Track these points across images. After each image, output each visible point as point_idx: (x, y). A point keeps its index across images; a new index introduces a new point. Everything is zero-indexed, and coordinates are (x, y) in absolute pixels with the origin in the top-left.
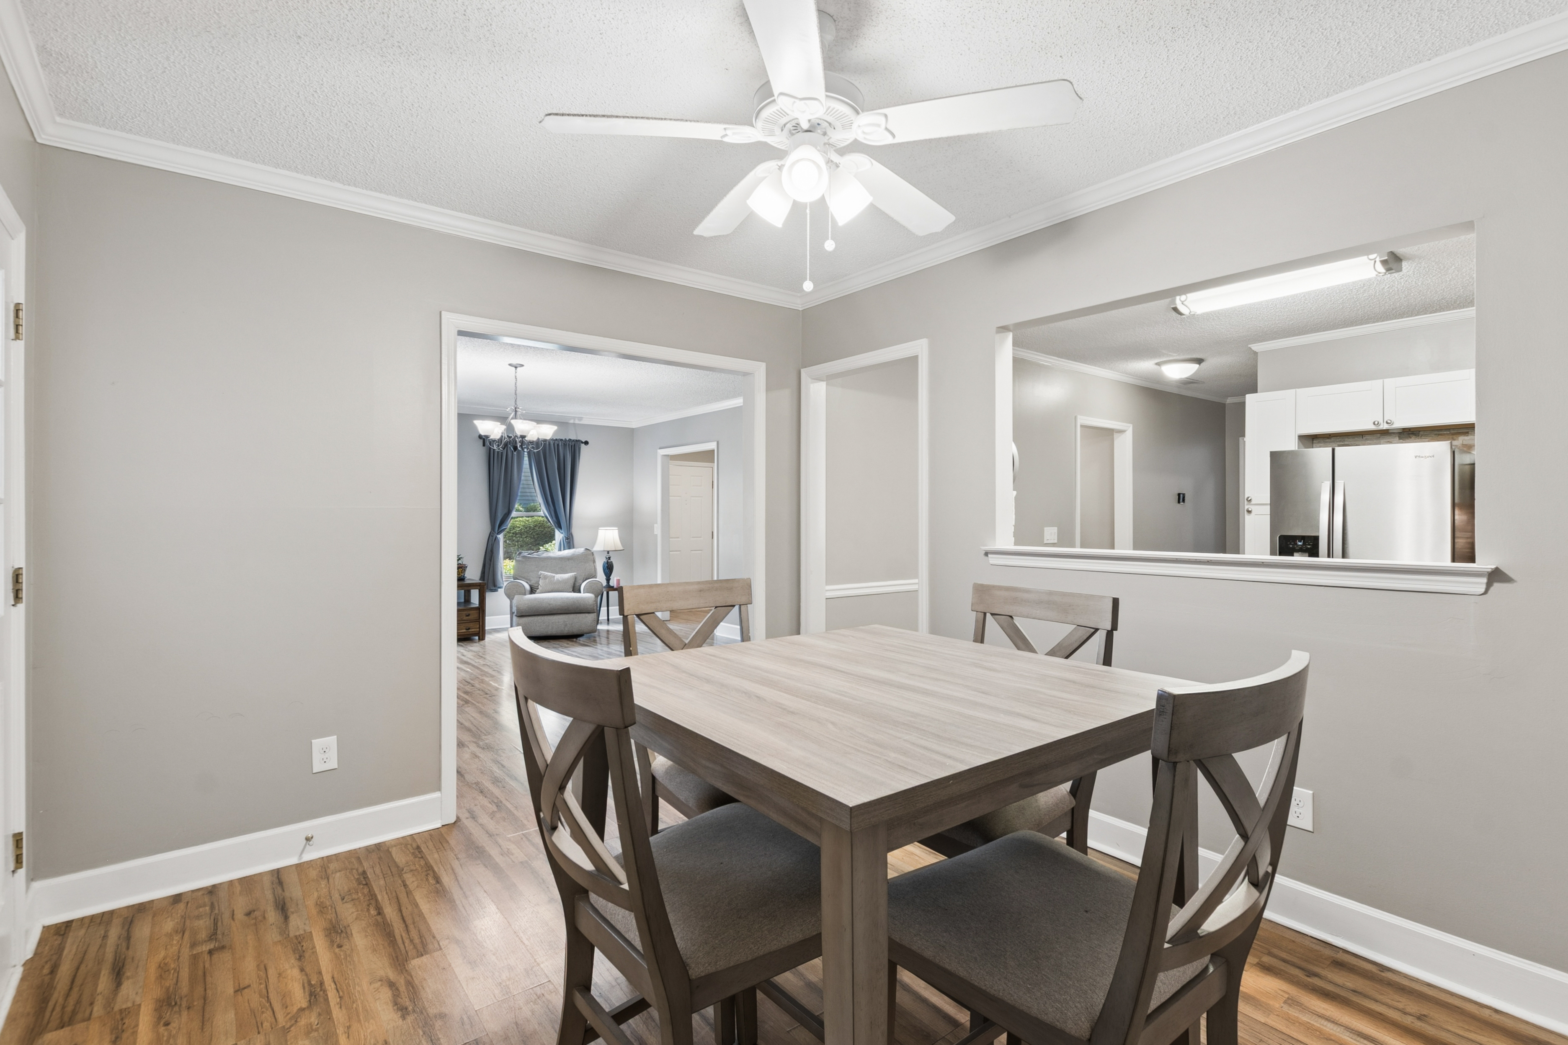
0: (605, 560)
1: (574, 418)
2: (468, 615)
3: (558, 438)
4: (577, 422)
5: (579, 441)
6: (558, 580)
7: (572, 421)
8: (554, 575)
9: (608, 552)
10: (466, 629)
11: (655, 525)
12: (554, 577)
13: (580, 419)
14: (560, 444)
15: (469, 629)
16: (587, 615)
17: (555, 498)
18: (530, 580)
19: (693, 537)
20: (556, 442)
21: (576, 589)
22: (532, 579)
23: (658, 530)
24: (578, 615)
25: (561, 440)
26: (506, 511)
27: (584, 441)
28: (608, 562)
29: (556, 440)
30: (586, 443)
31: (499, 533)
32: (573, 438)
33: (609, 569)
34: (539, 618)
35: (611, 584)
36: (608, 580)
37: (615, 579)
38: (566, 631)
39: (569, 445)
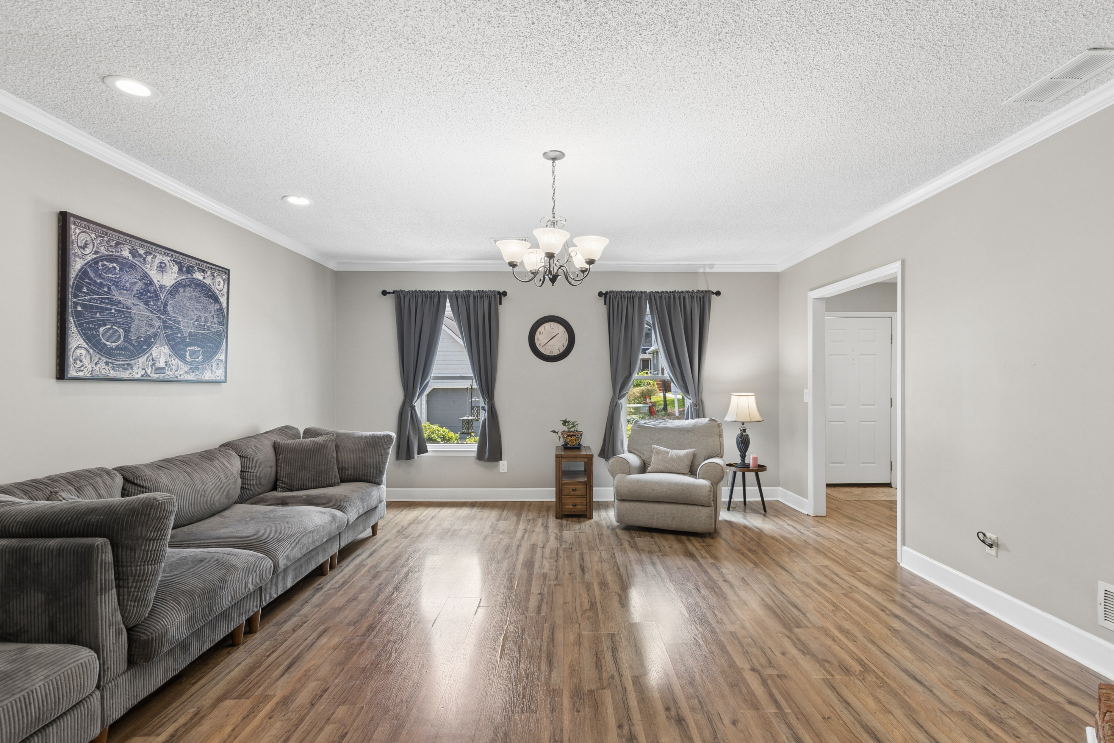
0: (739, 432)
1: (704, 266)
2: (575, 490)
3: (684, 290)
4: (708, 270)
5: (709, 291)
6: (672, 457)
7: (701, 270)
8: (668, 450)
9: (743, 423)
10: (573, 505)
11: (805, 391)
12: (668, 452)
13: (712, 266)
14: (687, 297)
15: (576, 505)
16: (700, 508)
17: (681, 358)
18: (643, 454)
19: (863, 405)
20: (682, 294)
21: (692, 472)
22: (645, 453)
23: (808, 397)
24: (690, 507)
25: (688, 292)
26: (626, 374)
27: (715, 292)
28: (742, 435)
29: (682, 292)
30: (718, 293)
31: (620, 398)
32: (701, 289)
33: (743, 443)
34: (642, 505)
35: (747, 461)
36: (743, 456)
37: (751, 456)
38: (674, 525)
39: (697, 297)
